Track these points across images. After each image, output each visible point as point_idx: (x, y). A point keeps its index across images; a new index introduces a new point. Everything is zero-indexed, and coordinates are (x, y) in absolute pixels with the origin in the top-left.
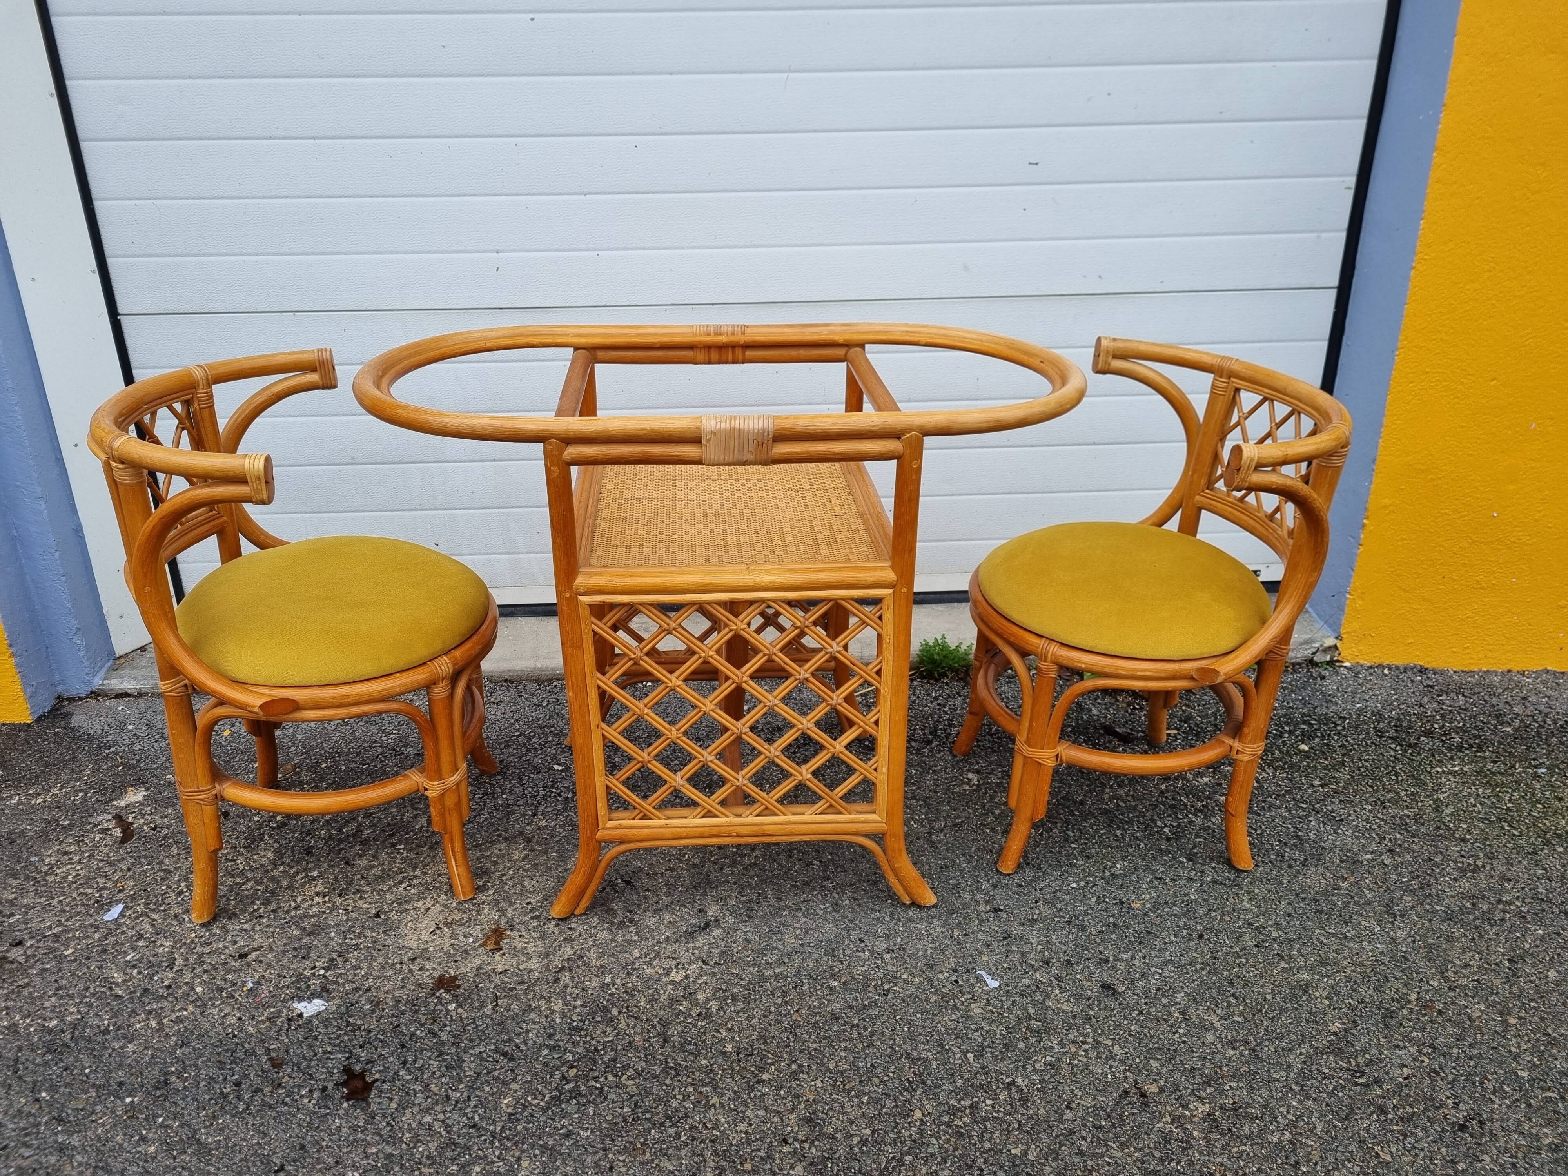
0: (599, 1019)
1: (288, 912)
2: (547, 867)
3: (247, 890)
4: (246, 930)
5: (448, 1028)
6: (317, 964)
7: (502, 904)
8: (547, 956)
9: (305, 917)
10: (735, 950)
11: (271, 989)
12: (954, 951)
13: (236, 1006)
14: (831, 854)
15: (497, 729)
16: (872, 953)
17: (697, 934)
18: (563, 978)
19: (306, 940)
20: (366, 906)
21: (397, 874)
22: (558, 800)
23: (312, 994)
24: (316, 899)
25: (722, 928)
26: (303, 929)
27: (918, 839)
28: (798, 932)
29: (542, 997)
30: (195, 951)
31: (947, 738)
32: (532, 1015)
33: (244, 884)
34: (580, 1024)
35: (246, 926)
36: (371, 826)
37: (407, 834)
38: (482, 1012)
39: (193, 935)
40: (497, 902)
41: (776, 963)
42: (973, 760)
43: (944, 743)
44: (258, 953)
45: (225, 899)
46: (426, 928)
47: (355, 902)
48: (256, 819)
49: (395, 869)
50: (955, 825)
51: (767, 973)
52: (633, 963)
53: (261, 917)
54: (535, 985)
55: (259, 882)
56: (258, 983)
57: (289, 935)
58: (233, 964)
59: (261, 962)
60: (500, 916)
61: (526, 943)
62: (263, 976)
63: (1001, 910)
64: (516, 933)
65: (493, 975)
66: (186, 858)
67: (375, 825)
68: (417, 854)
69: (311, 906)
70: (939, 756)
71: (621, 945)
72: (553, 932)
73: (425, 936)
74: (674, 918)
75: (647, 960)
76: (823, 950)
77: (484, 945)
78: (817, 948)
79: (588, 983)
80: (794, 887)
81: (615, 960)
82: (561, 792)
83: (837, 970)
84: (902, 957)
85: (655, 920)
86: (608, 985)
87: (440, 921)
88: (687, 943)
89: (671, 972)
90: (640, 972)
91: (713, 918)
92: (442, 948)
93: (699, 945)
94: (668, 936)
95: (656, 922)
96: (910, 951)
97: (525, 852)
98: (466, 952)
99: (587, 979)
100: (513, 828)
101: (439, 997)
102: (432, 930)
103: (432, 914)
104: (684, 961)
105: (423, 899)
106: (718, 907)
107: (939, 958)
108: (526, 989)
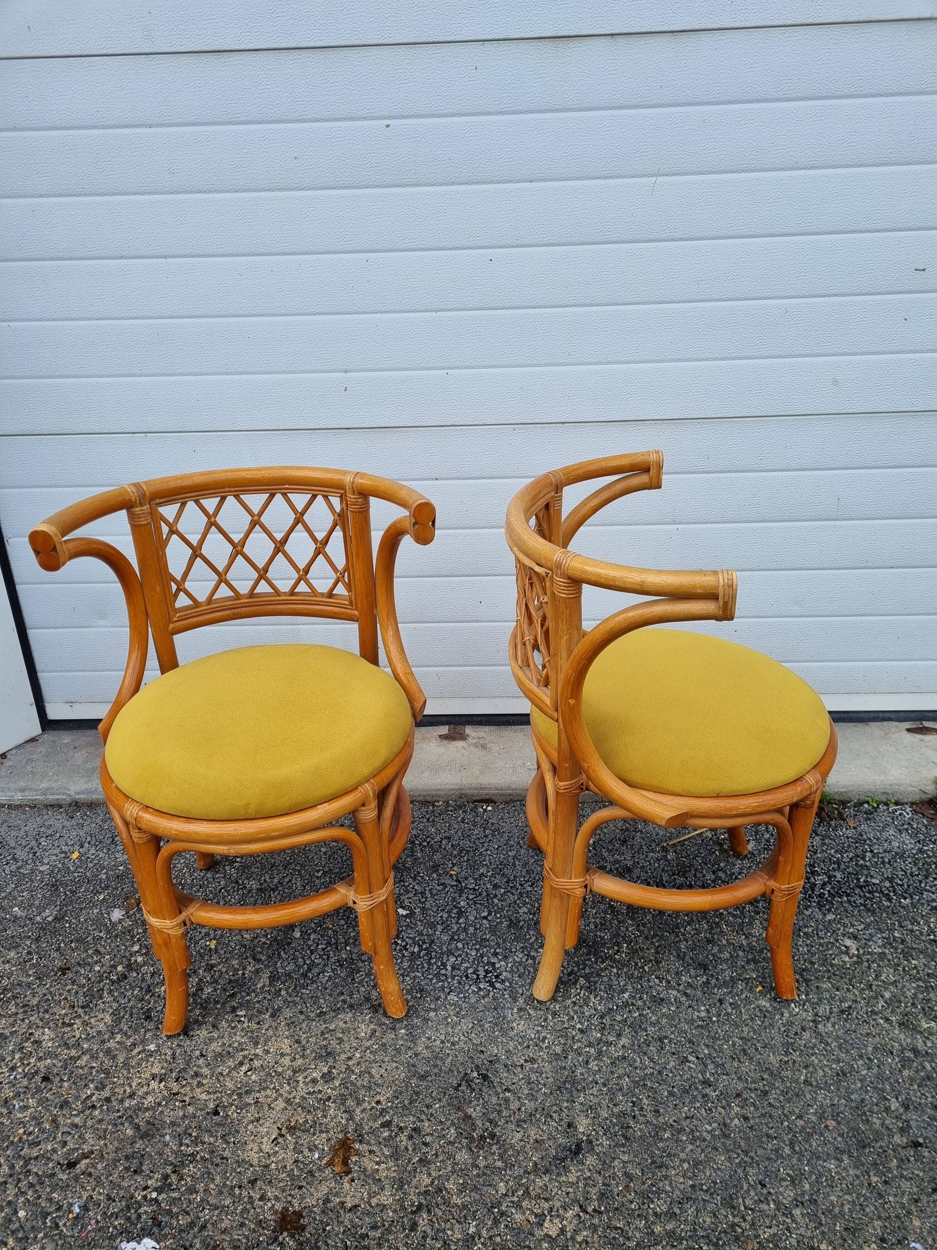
1: (122, 1101)
2: (396, 1049)
3: (82, 1068)
4: (76, 1126)
6: (150, 1182)
7: (350, 1103)
8: (401, 1187)
9: (140, 1109)
10: (616, 1191)
11: (99, 1218)
12: (876, 1209)
13: (60, 1242)
14: (707, 1046)
15: (339, 859)
16: (778, 1204)
17: (568, 1162)
18: (421, 1221)
19: (139, 1144)
20: (204, 1096)
21: (237, 1051)
22: (403, 955)
23: (142, 1229)
24: (154, 1084)
25: (598, 1154)
26: (137, 1127)
27: (803, 1029)
28: (686, 1166)
30: (22, 1153)
31: (813, 890)
33: (79, 1058)
35: (77, 1120)
36: (212, 983)
37: (248, 995)
39: (21, 1131)
40: (343, 1099)
41: (665, 1214)
42: (846, 921)
43: (810, 895)
44: (87, 1161)
45: (58, 1079)
46: (268, 1132)
47: (192, 1090)
48: (97, 968)
49: (236, 1045)
50: (842, 1012)
51: (658, 1229)
52: (500, 1204)
53: (94, 1107)
54: (390, 1232)
55: (94, 1057)
56: (85, 1208)
57: (122, 1136)
58: (61, 1176)
59: (90, 1175)
60: (347, 1120)
61: (378, 1163)
62: (91, 1197)
63: (920, 1145)
64: (366, 1147)
65: (342, 1212)
66: (23, 1020)
67: (216, 982)
68: (258, 1023)
69: (147, 1093)
70: (807, 913)
71: (484, 1174)
72: (407, 1149)
73: (267, 1147)
74: (540, 1135)
75: (515, 1199)
76: (719, 1198)
77: (330, 1163)
78: (712, 1194)
79: (449, 1233)
80: (671, 1094)
81: (478, 1197)
82: (407, 944)
83: (740, 1230)
84: (816, 1215)
85: (519, 1136)
86: (473, 1238)
87: (283, 1125)
88: (559, 1175)
89: (544, 1221)
90: (509, 1219)
91: (585, 1138)
92: (285, 1167)
93: (572, 1179)
94: (536, 1164)
95: (521, 1140)
96: (824, 1204)
97: (372, 1026)
98: (311, 1173)
99: (448, 1226)
100: (358, 991)
101: (282, 1243)
102: (274, 1137)
103: (274, 1112)
104: (558, 1204)
105: (265, 1089)
106: (589, 1121)
107: (861, 1219)
108: (379, 1238)
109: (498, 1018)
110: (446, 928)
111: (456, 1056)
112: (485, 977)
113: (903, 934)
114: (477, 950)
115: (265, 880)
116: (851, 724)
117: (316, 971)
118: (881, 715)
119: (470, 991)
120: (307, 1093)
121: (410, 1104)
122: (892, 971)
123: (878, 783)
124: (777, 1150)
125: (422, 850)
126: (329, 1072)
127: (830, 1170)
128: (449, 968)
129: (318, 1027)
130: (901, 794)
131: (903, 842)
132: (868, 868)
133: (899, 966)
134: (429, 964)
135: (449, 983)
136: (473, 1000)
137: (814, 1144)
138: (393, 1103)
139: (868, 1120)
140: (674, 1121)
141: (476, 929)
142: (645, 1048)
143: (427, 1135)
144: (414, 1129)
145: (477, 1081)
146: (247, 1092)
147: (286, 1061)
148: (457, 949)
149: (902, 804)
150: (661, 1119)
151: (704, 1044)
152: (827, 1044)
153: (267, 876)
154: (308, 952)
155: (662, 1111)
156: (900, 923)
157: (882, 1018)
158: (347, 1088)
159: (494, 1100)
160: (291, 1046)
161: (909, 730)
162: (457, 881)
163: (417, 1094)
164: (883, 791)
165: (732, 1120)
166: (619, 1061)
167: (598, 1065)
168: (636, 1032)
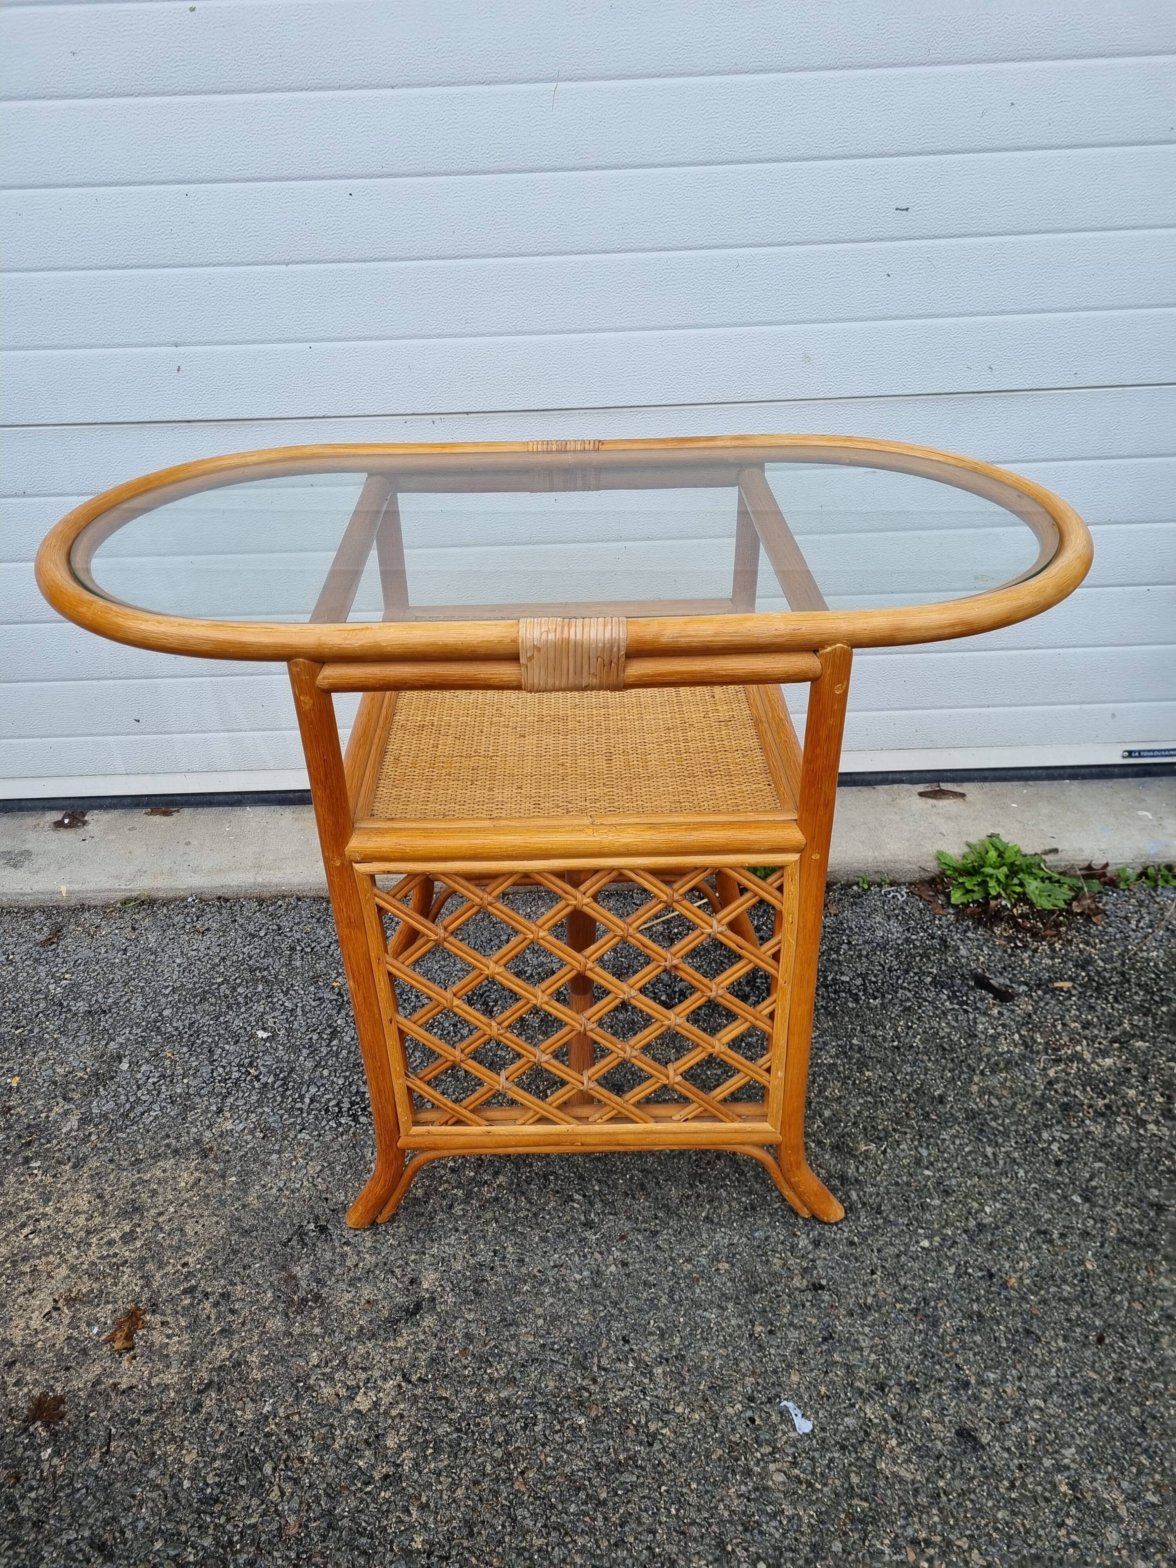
0: (243, 1482)
2: (220, 1201)
5: (33, 1495)
7: (150, 1266)
8: (192, 1361)
10: (450, 1355)
12: (752, 1363)
14: (599, 1181)
15: (196, 972)
16: (638, 1361)
17: (401, 1324)
18: (207, 1402)
21: (22, 1210)
25: (438, 1314)
28: (540, 1322)
29: (173, 1439)
32: (153, 1473)
34: (217, 1491)
37: (49, 1142)
38: (84, 1464)
40: (142, 1262)
41: (502, 1379)
46: (40, 1306)
49: (22, 1202)
51: (490, 1397)
52: (308, 1376)
54: (165, 1415)
60: (142, 1287)
61: (169, 1337)
63: (822, 1287)
64: (159, 1318)
68: (55, 1176)
71: (297, 1343)
72: (209, 1318)
73: (36, 1323)
74: (375, 1295)
75: (328, 1370)
76: (570, 1358)
77: (111, 1340)
78: (563, 1354)
79: (239, 1413)
80: (543, 1239)
81: (284, 1370)
82: (261, 1073)
83: (586, 1394)
84: (679, 1373)
85: (348, 1296)
86: (267, 1417)
87: (61, 1296)
88: (386, 1340)
89: (356, 1394)
90: (314, 1394)
91: (427, 1296)
92: (54, 1345)
93: (401, 1343)
94: (362, 1328)
95: (350, 1302)
96: (692, 1360)
97: (197, 1174)
98: (84, 1352)
99: (240, 1405)
100: (188, 1133)
101: (32, 1434)
102: (47, 1310)
103: (53, 1282)
104: (377, 1374)
105: (46, 1255)
106: (437, 1275)
107: (731, 1375)
108: (153, 1423)
109: (354, 1159)
110: (313, 1053)
111: (293, 1206)
112: (349, 1109)
113: (862, 1041)
114: (346, 1078)
115: (97, 1001)
116: (854, 788)
117: (139, 1109)
118: (890, 776)
119: (327, 1128)
120: (99, 1258)
121: (224, 1264)
122: (839, 1085)
123: (870, 860)
124: (652, 1300)
125: (302, 958)
126: (132, 1231)
127: (709, 1321)
128: (307, 1100)
129: (128, 1177)
130: (898, 873)
131: (889, 931)
132: (840, 963)
133: (849, 1078)
134: (283, 1096)
135: (303, 1119)
136: (328, 1138)
137: (698, 1291)
138: (203, 1264)
139: (768, 1260)
140: (539, 1271)
141: (349, 1052)
142: (525, 1186)
143: (238, 1300)
144: (222, 1295)
145: (312, 1234)
146: (23, 1259)
147: (81, 1220)
148: (322, 1077)
149: (899, 885)
150: (524, 1270)
151: (597, 1180)
152: (743, 1173)
153: (100, 995)
154: (134, 1087)
155: (527, 1259)
156: (862, 1027)
157: (814, 1141)
158: (150, 1249)
159: (328, 1256)
160: (89, 1202)
161: (921, 794)
162: (338, 994)
163: (235, 1252)
164: (876, 869)
165: (607, 1266)
166: (490, 1203)
167: (463, 1209)
168: (518, 1169)
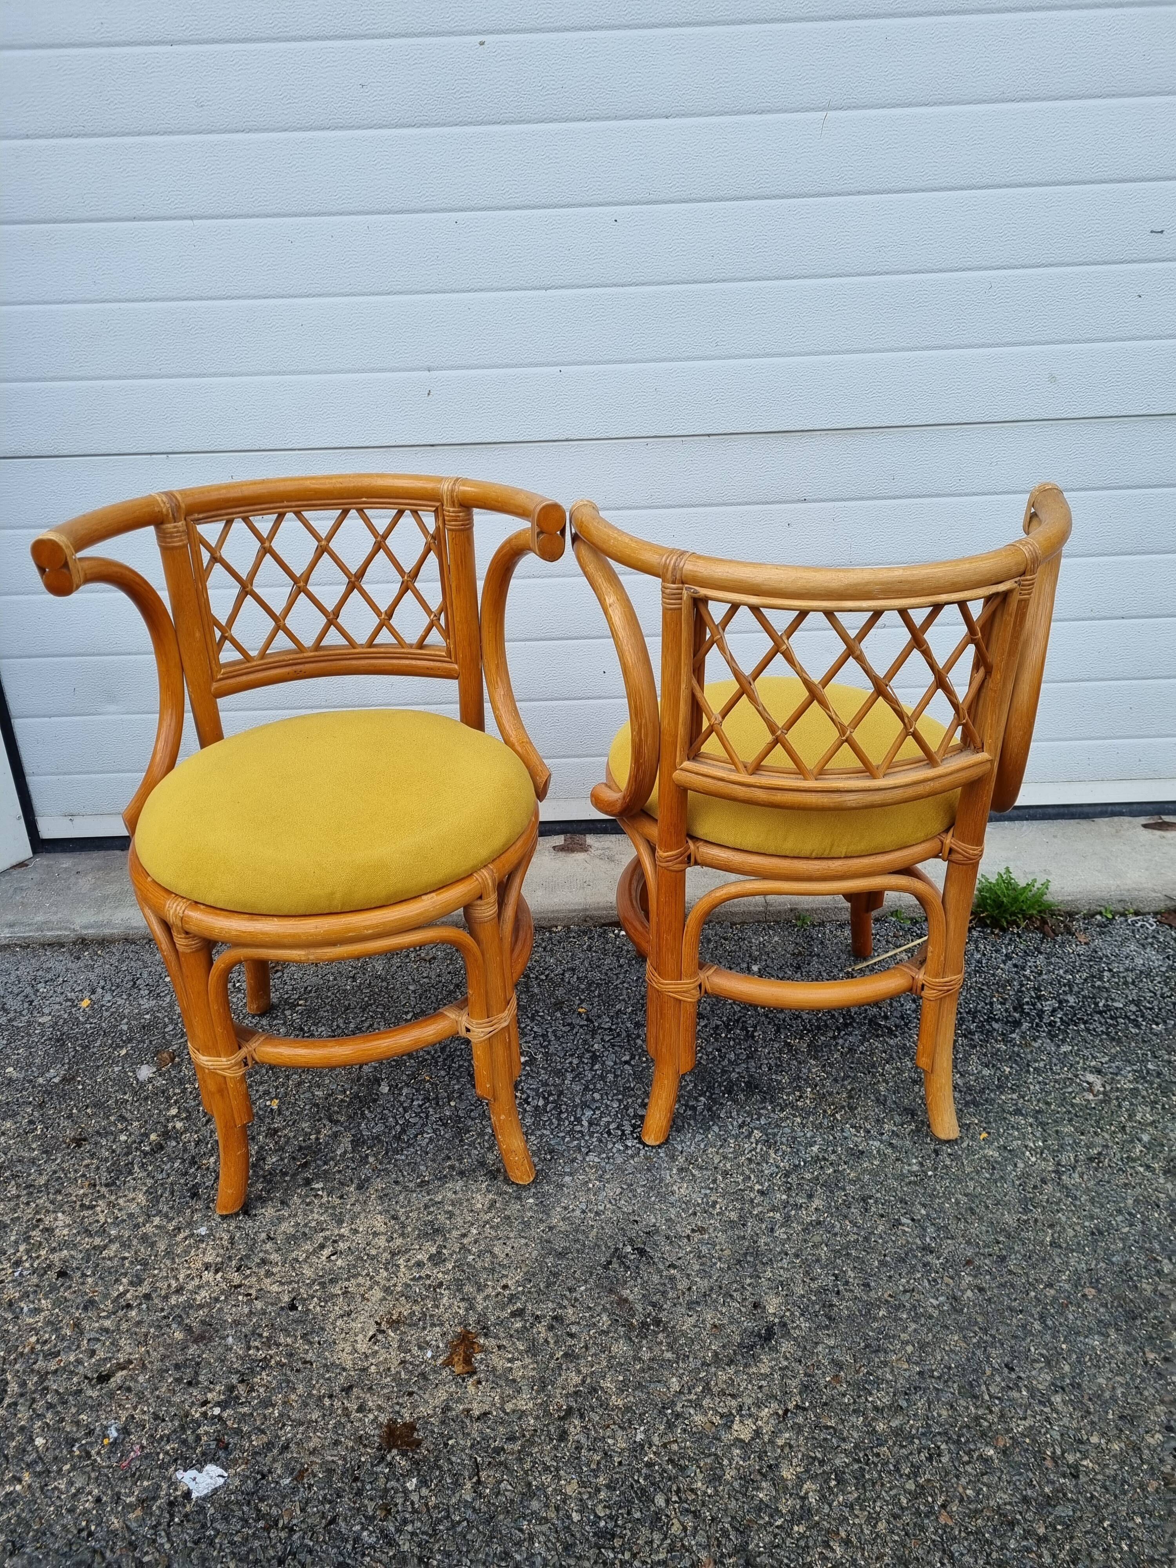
0: (637, 1515)
1: (166, 1298)
2: (523, 1223)
3: (110, 1259)
4: (107, 1330)
5: (409, 1528)
6: (209, 1396)
7: (468, 1288)
8: (543, 1388)
9: (191, 1307)
10: (822, 1382)
11: (144, 1442)
12: (1157, 1391)
13: (93, 1475)
14: (924, 1206)
16: (1032, 1391)
17: (758, 1349)
18: (572, 1429)
19: (192, 1350)
20: (275, 1288)
21: (316, 1231)
22: (525, 1110)
23: (203, 1454)
24: (207, 1276)
25: (795, 1339)
26: (189, 1329)
27: (1044, 1181)
28: (909, 1349)
29: (547, 1469)
30: (36, 1367)
31: (1041, 1018)
32: (535, 1505)
33: (105, 1247)
34: (611, 1525)
35: (107, 1323)
36: (276, 1151)
37: (325, 1163)
38: (457, 1495)
39: (33, 1339)
40: (459, 1285)
41: (890, 1408)
42: (1086, 1052)
43: (1037, 1025)
44: (124, 1372)
45: (79, 1274)
46: (363, 1328)
47: (259, 1280)
48: (123, 1138)
49: (313, 1224)
50: (1091, 1159)
51: (880, 1427)
52: (673, 1404)
53: (129, 1306)
54: (533, 1443)
55: (126, 1245)
56: (125, 1431)
57: (169, 1341)
58: (90, 1393)
59: (129, 1389)
60: (467, 1310)
61: (510, 1361)
62: (133, 1417)
64: (493, 1342)
65: (468, 1421)
66: (28, 1204)
67: (282, 1149)
68: (341, 1197)
69: (199, 1287)
70: (1036, 1045)
71: (650, 1368)
72: (546, 1341)
73: (363, 1346)
74: (719, 1319)
75: (693, 1397)
76: (955, 1386)
77: (448, 1363)
78: (946, 1382)
79: (610, 1441)
80: (883, 1263)
81: (644, 1396)
82: (528, 1097)
83: (986, 1424)
84: (1081, 1402)
85: (692, 1321)
86: (642, 1446)
87: (382, 1318)
88: (746, 1366)
89: (732, 1422)
90: (686, 1422)
91: (777, 1320)
92: (389, 1369)
93: (765, 1370)
94: (716, 1354)
95: (695, 1326)
96: (1090, 1388)
97: (491, 1196)
98: (423, 1376)
99: (609, 1432)
100: (469, 1155)
101: (391, 1464)
102: (371, 1333)
103: (369, 1304)
104: (749, 1401)
105: (355, 1276)
106: (780, 1300)
107: (1138, 1404)
108: (519, 1452)
109: (654, 1181)
110: (578, 1077)
111: (603, 1228)
112: (632, 1132)
113: (1158, 1066)
114: (620, 1101)
115: (338, 1026)
116: (1072, 821)
117: (412, 1132)
118: (1110, 808)
119: (614, 1150)
120: (411, 1280)
121: (547, 1287)
122: (1148, 1109)
123: (1113, 888)
124: (1024, 1327)
125: (539, 985)
126: (439, 1253)
127: (1094, 1348)
128: (585, 1123)
129: (420, 1199)
130: (1141, 902)
131: (1149, 959)
132: (1107, 990)
133: (1156, 1103)
134: (559, 1119)
135: (586, 1141)
136: (619, 1161)
137: (1071, 1317)
138: (524, 1287)
139: (1136, 1286)
140: (890, 1296)
141: (616, 1076)
142: (845, 1211)
143: (572, 1323)
144: (555, 1318)
145: (632, 1257)
146: (331, 1281)
147: (382, 1242)
148: (594, 1100)
149: (1144, 914)
150: (873, 1294)
151: (920, 1203)
152: (1075, 1198)
153: (341, 1021)
154: (401, 1109)
155: (872, 1284)
156: (1153, 1053)
157: (1141, 1165)
158: (463, 1271)
159: (656, 1279)
160: (385, 1224)
161: (1145, 826)
162: (588, 1020)
163: (556, 1275)
164: (1119, 898)
165: (963, 1292)
166: (814, 1227)
167: (786, 1233)
168: (831, 1192)
